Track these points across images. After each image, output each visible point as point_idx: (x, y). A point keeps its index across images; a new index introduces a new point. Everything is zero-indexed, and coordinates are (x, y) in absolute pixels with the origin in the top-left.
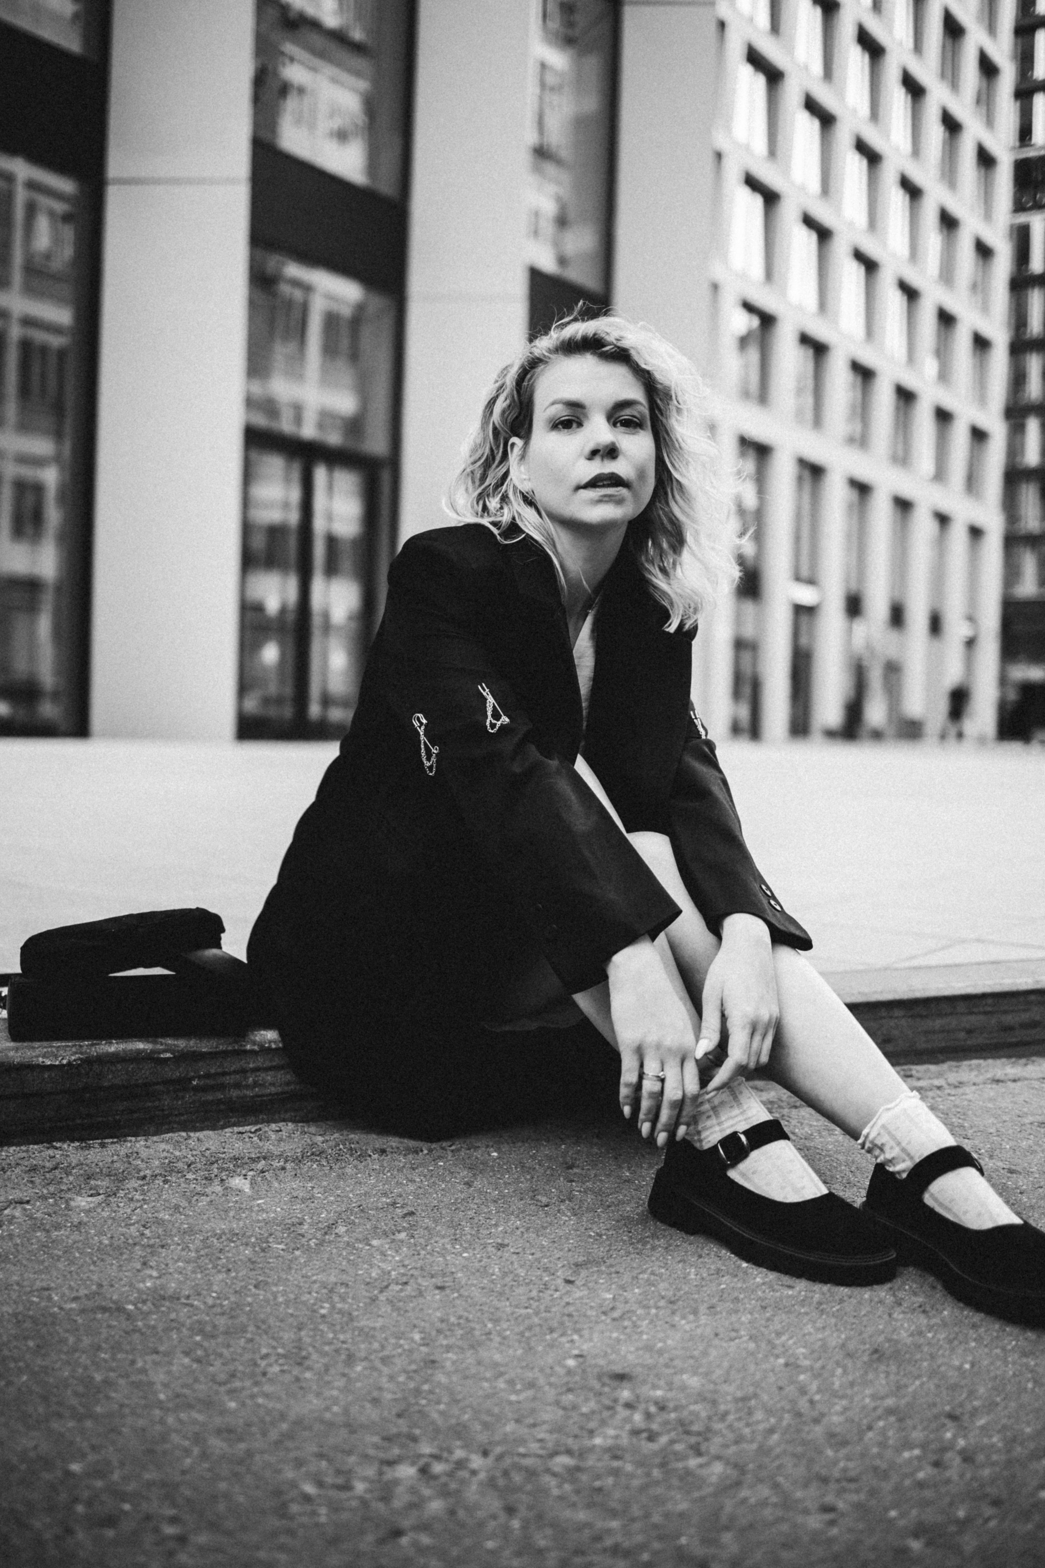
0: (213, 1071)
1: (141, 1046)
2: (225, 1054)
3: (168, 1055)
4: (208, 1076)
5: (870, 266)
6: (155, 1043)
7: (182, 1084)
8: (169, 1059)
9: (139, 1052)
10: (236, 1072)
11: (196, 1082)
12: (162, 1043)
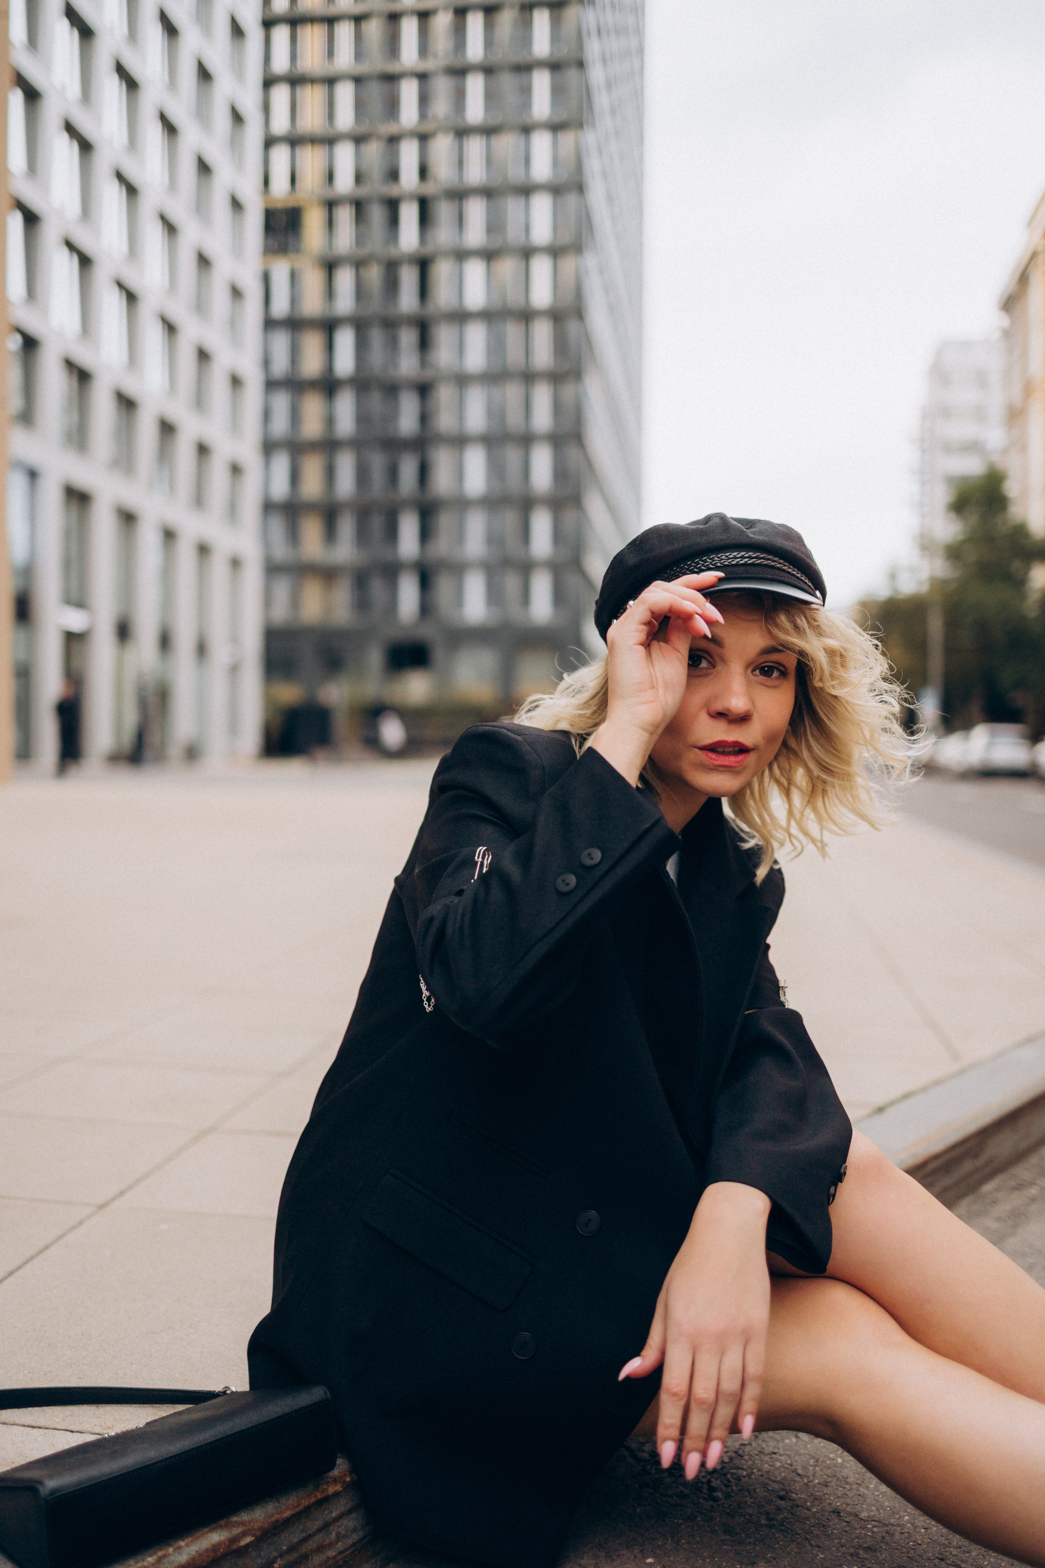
0: (295, 1540)
1: (215, 1537)
2: (308, 1511)
3: (248, 1539)
4: (292, 1549)
5: (129, 294)
6: (229, 1526)
8: (251, 1542)
9: (215, 1548)
10: (319, 1531)
11: (278, 1563)
12: (239, 1524)
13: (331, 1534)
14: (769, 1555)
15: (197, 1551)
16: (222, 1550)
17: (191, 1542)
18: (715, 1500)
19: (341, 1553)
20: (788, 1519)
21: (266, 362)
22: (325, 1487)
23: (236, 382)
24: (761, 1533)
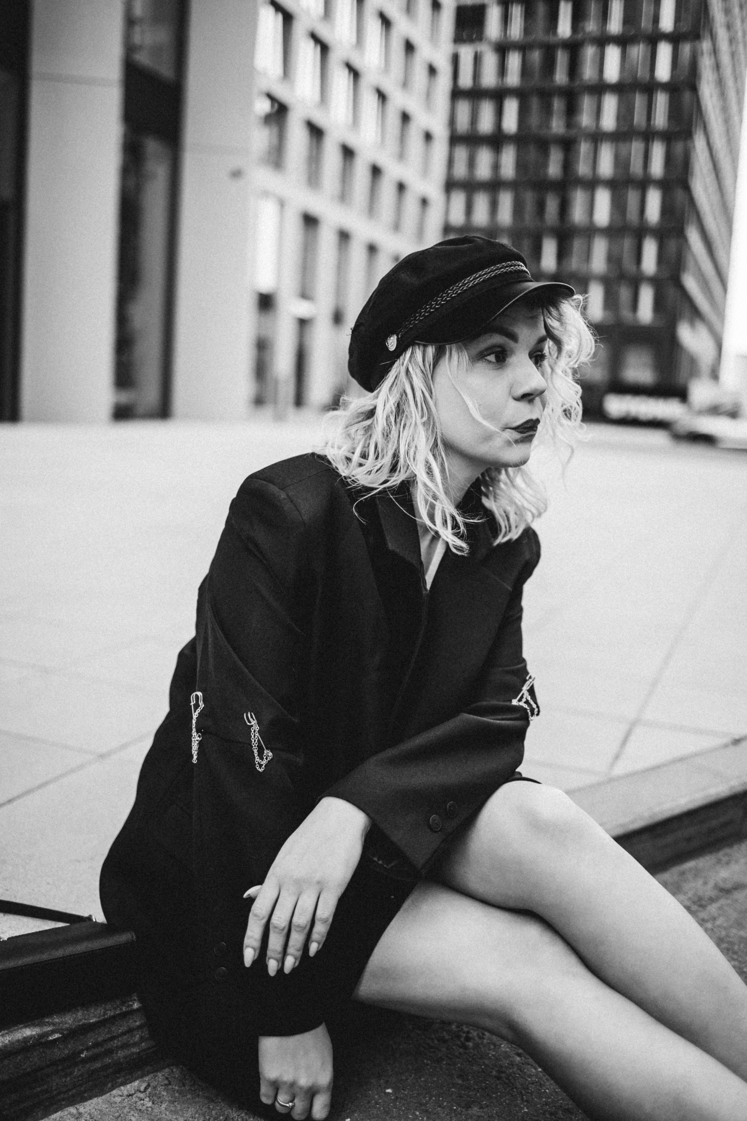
0: (100, 1039)
1: (28, 1032)
2: (113, 1019)
3: (57, 1036)
4: (96, 1045)
5: (355, 73)
6: (41, 1025)
7: (72, 1059)
8: (58, 1039)
9: (26, 1040)
10: (124, 1034)
11: (84, 1054)
12: (49, 1024)
13: (135, 1037)
14: (484, 1102)
15: (9, 1041)
16: (31, 1042)
17: (6, 1033)
18: (466, 1048)
19: (143, 1051)
20: (514, 1073)
21: (452, 122)
22: (130, 1003)
23: (428, 137)
24: (487, 1082)
